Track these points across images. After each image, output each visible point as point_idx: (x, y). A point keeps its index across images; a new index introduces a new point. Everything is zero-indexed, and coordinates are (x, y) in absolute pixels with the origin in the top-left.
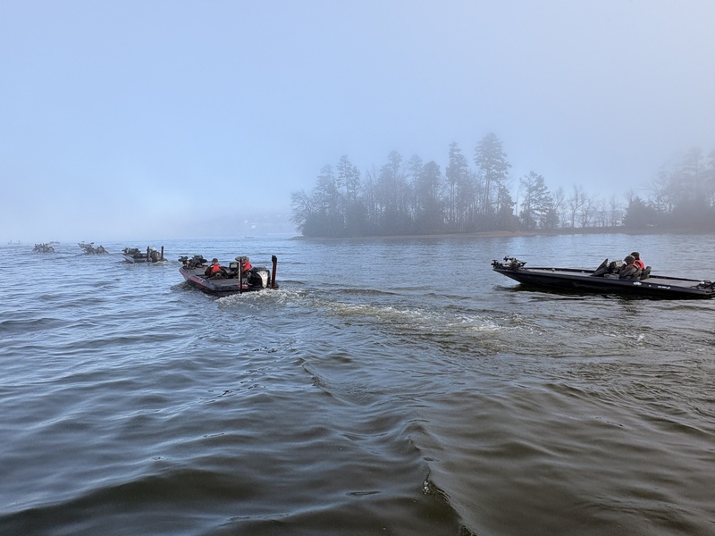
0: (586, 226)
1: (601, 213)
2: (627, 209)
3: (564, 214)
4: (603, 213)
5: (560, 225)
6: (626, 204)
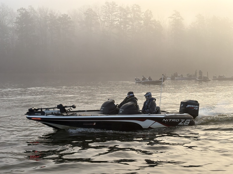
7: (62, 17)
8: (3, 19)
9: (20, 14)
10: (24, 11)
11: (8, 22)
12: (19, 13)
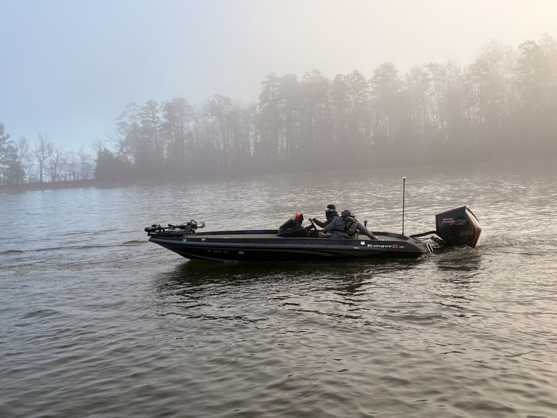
0: (57, 180)
1: (71, 165)
2: (96, 161)
3: (30, 166)
4: (73, 165)
5: (26, 179)
6: (95, 156)
8: (494, 67)
9: (523, 53)
11: (504, 70)
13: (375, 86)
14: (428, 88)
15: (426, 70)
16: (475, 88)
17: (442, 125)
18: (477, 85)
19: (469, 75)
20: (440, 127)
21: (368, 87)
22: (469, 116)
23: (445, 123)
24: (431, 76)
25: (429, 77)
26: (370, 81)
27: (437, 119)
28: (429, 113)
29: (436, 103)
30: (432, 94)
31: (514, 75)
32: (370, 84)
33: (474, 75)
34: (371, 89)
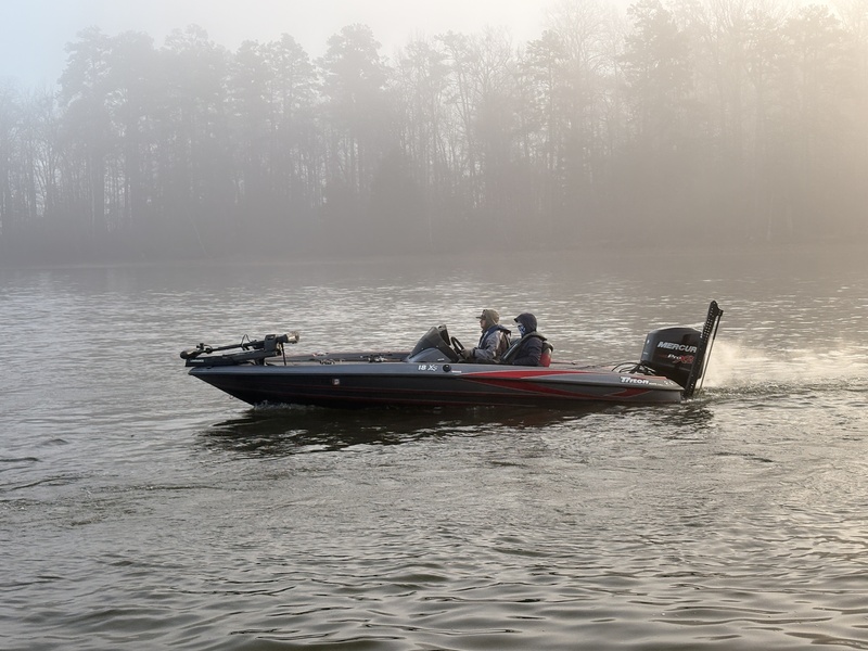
7: (801, 17)
8: (580, 49)
9: (637, 25)
10: (654, 11)
11: (599, 58)
12: (637, 20)
13: (329, 73)
14: (444, 87)
15: (439, 46)
16: (540, 93)
17: (472, 169)
18: (543, 86)
19: (528, 65)
20: (468, 173)
21: (314, 75)
22: (527, 153)
23: (477, 166)
24: (450, 62)
25: (445, 62)
26: (320, 61)
27: (462, 154)
28: (445, 140)
29: (459, 120)
30: (453, 100)
31: (619, 69)
32: (320, 69)
33: (536, 64)
34: (321, 81)
